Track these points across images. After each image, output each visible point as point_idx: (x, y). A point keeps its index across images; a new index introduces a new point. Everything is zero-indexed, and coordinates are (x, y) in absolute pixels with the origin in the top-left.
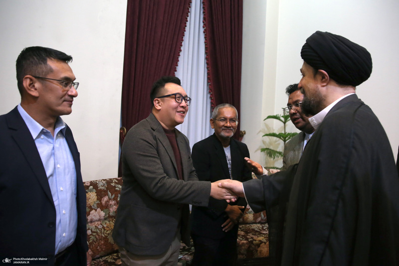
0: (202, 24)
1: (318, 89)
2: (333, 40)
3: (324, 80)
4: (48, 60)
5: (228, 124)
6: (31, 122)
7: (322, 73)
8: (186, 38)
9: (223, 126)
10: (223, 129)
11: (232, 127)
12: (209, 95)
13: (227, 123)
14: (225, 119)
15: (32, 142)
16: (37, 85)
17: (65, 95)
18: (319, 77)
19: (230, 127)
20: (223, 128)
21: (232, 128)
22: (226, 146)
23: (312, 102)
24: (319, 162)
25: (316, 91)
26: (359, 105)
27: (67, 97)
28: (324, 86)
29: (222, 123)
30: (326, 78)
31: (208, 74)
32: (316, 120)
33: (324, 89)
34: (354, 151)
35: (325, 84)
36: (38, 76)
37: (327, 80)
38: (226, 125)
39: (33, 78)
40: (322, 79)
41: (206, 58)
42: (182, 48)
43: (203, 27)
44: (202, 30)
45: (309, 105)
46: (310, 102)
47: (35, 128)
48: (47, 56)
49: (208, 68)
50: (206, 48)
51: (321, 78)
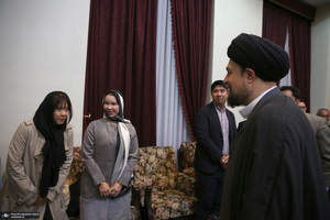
30: (253, 75)
40: (249, 77)
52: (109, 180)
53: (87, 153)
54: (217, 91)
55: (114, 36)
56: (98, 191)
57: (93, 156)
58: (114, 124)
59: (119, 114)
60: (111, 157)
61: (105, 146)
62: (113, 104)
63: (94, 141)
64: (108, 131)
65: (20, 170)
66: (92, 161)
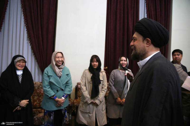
52: (120, 97)
53: (111, 84)
54: (176, 55)
55: (118, 28)
56: (116, 102)
57: (114, 85)
58: (124, 71)
59: (126, 66)
60: (122, 86)
61: (119, 81)
62: (125, 61)
63: (114, 79)
64: (121, 74)
65: (84, 88)
66: (113, 88)
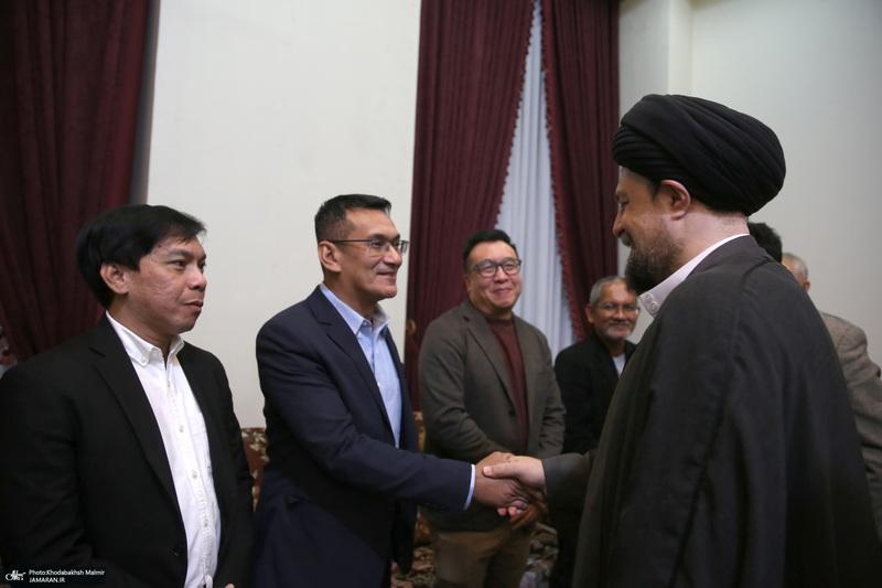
0: (544, 122)
1: (665, 226)
2: (689, 107)
3: (677, 203)
4: (347, 211)
5: (621, 315)
6: (345, 311)
7: (671, 186)
8: (516, 150)
9: (611, 318)
10: (611, 325)
11: (629, 319)
12: (559, 258)
13: (617, 312)
14: (615, 305)
15: (353, 339)
16: (337, 255)
17: (378, 263)
18: (665, 200)
19: (624, 320)
20: (611, 321)
21: (627, 322)
22: (617, 356)
23: (653, 260)
24: (651, 395)
25: (660, 233)
26: (759, 261)
27: (382, 267)
28: (678, 218)
29: (608, 314)
30: (683, 197)
31: (557, 217)
32: (657, 297)
33: (679, 223)
34: (738, 369)
35: (681, 213)
36: (335, 239)
37: (684, 203)
38: (616, 316)
39: (332, 245)
40: (674, 202)
41: (554, 187)
42: (509, 169)
43: (547, 127)
44: (544, 132)
45: (646, 268)
46: (647, 260)
47: (354, 319)
48: (347, 207)
49: (556, 205)
50: (553, 168)
51: (670, 200)
